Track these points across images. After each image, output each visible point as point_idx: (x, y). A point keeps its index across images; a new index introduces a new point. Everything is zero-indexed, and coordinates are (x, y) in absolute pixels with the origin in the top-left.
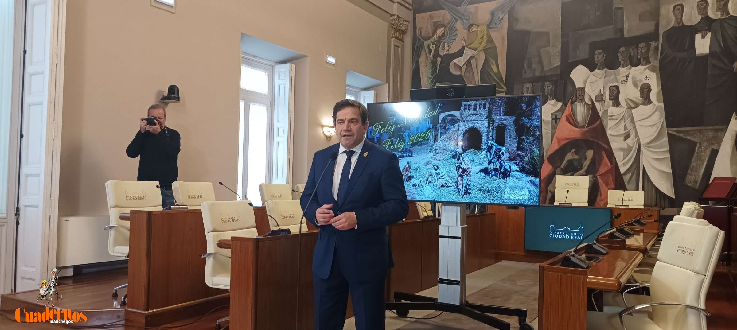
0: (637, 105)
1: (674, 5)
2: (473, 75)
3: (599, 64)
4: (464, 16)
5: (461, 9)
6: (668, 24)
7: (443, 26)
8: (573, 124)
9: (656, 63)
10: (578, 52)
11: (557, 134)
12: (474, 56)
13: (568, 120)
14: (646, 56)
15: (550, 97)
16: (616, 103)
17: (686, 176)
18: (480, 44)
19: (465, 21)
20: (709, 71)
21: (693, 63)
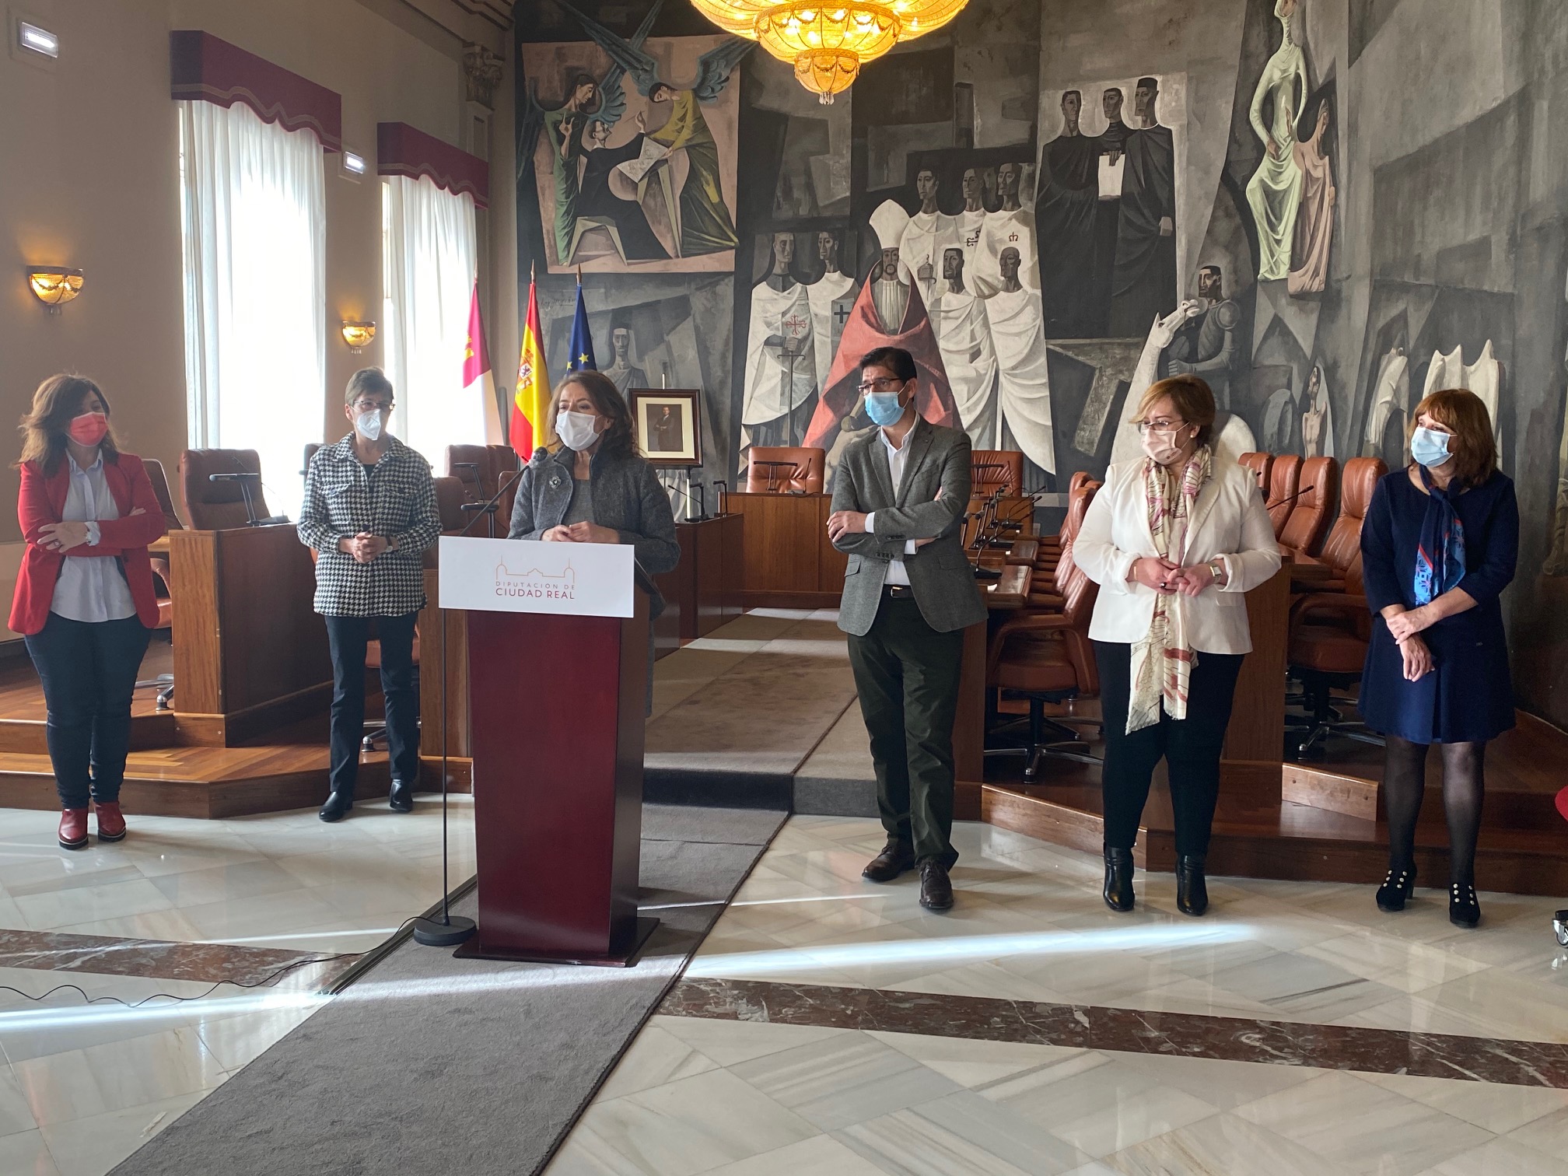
0: (994, 292)
1: (1064, 91)
2: (664, 205)
3: (926, 201)
4: (640, 62)
5: (634, 43)
6: (1053, 129)
7: (589, 79)
8: (876, 325)
9: (1028, 207)
10: (886, 172)
11: (845, 345)
12: (666, 161)
13: (865, 316)
14: (1012, 192)
15: (830, 265)
16: (958, 286)
17: (1075, 432)
18: (679, 131)
19: (643, 76)
20: (1119, 230)
21: (1094, 211)
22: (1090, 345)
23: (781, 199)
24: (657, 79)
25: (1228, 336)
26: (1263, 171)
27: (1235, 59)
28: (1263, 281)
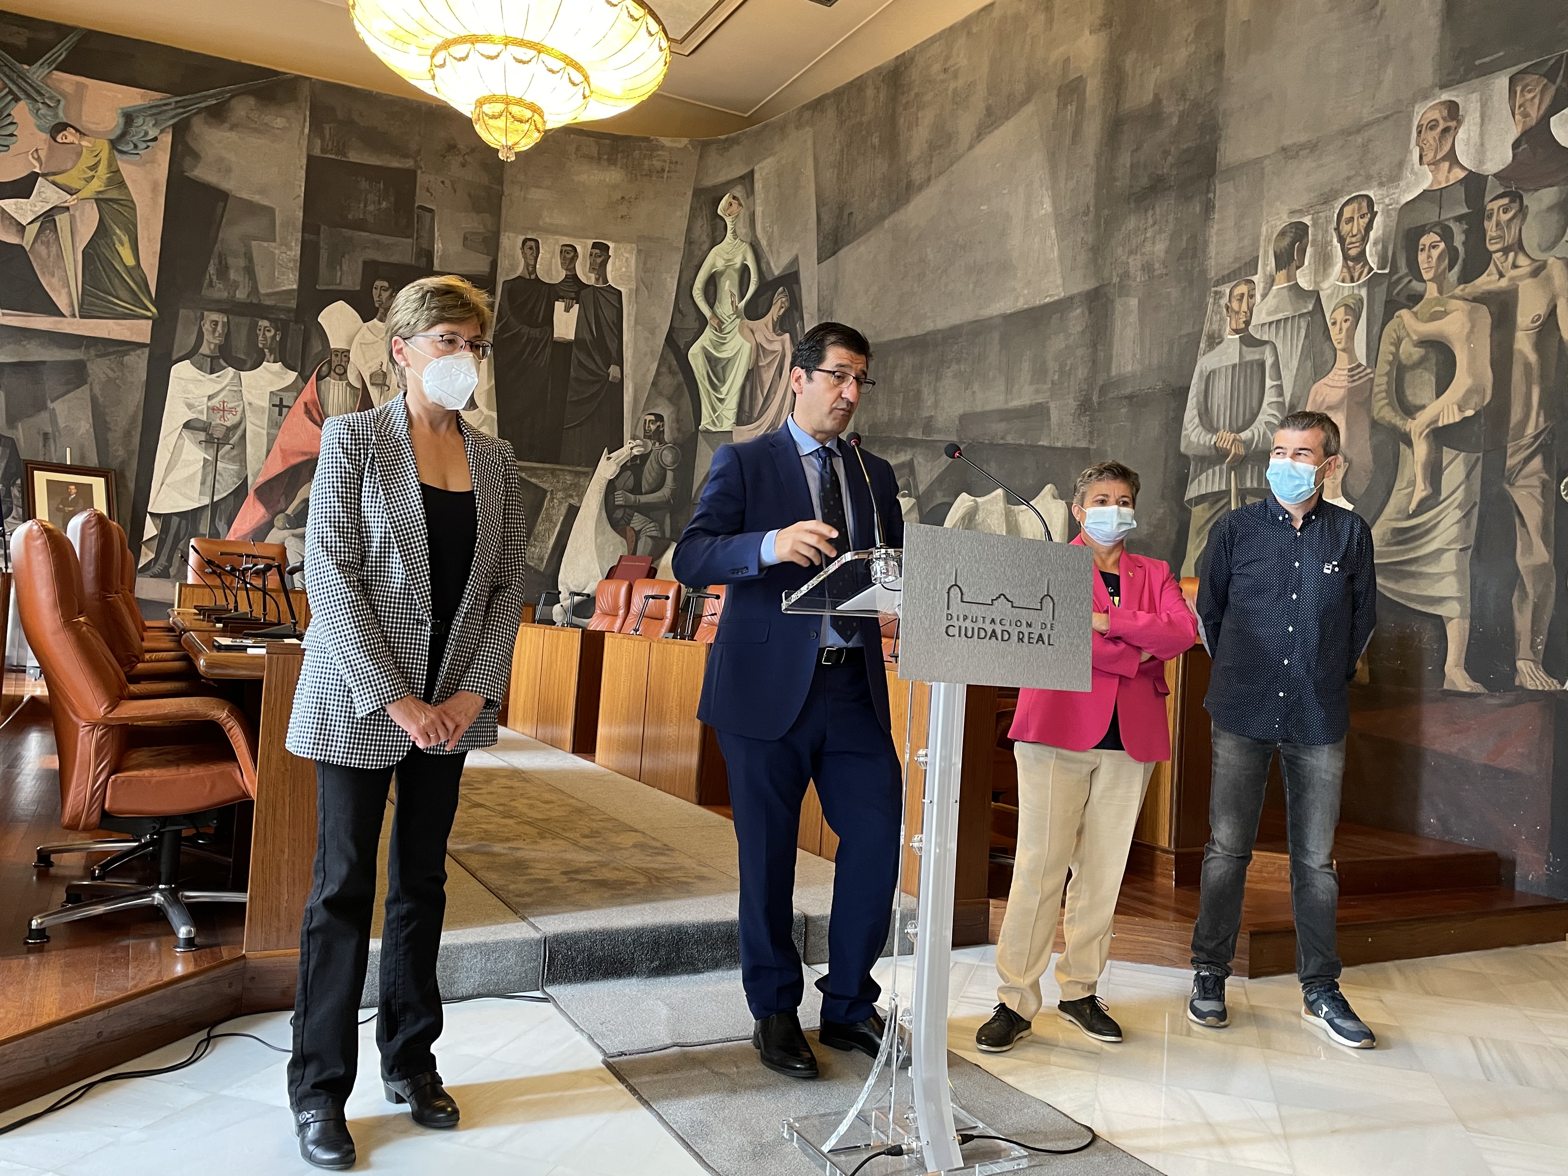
1: (523, 237)
3: (381, 310)
4: (41, 94)
5: (33, 72)
10: (339, 273)
11: (283, 438)
12: (68, 208)
13: (308, 412)
15: (271, 355)
18: (87, 181)
19: (43, 110)
20: (572, 370)
21: (548, 350)
22: (542, 469)
23: (214, 278)
24: (62, 118)
25: (670, 475)
26: (706, 338)
27: (680, 242)
28: (704, 432)
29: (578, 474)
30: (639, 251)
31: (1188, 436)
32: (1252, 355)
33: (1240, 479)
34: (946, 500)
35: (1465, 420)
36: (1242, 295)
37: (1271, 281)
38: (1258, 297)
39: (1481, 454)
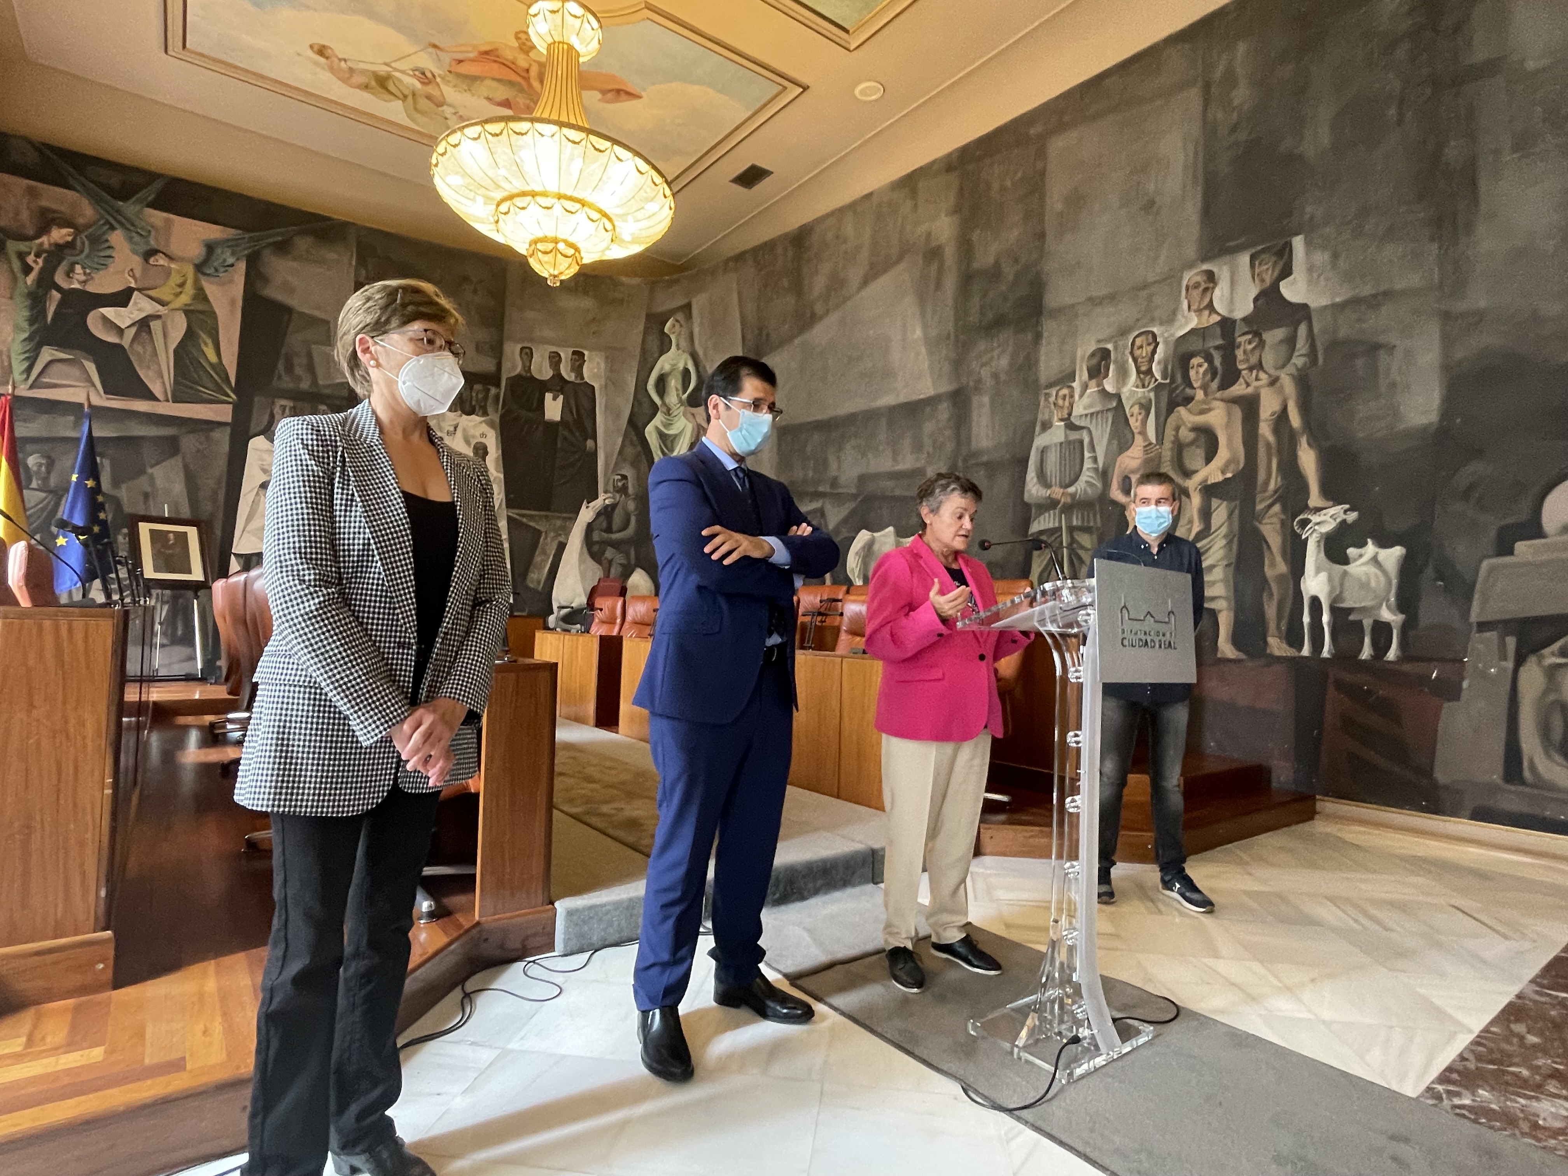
1: (521, 346)
4: (135, 226)
5: (128, 208)
7: (69, 224)
9: (496, 418)
12: (160, 316)
14: (483, 404)
17: (527, 575)
19: (137, 239)
20: (559, 443)
21: (541, 428)
23: (283, 373)
25: (633, 519)
26: (656, 420)
27: (637, 353)
29: (565, 519)
30: (607, 358)
31: (1029, 491)
32: (1074, 436)
33: (1069, 519)
34: (850, 535)
35: (1226, 480)
36: (1065, 396)
37: (1085, 387)
38: (1077, 397)
39: (1238, 502)
